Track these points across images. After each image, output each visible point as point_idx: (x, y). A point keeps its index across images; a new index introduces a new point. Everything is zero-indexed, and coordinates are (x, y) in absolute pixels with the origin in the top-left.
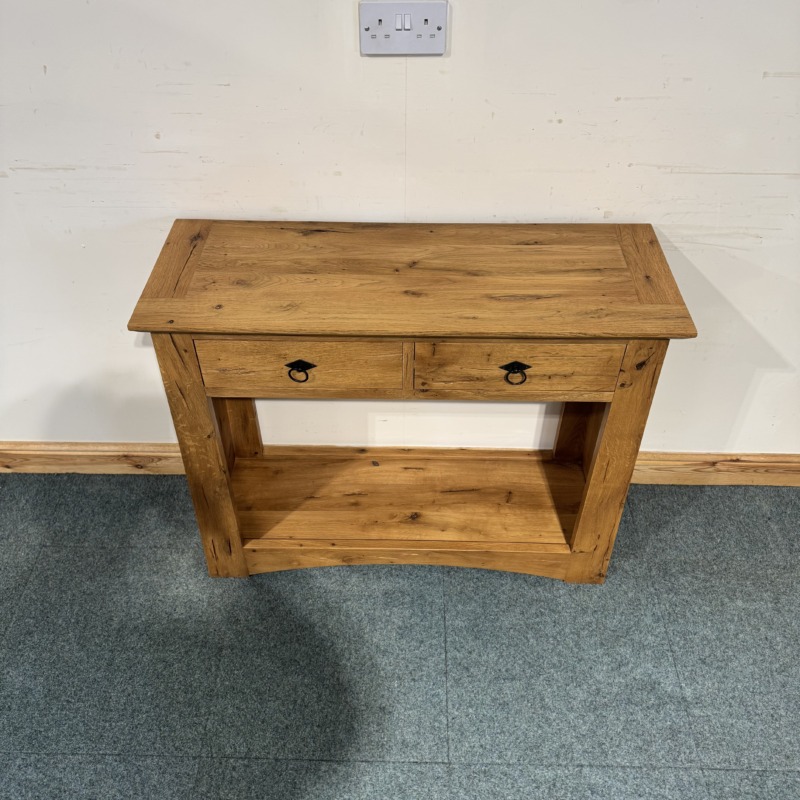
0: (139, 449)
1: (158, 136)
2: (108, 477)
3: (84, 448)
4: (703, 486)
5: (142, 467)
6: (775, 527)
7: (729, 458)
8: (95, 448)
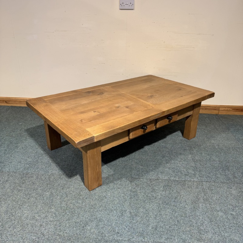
1: (82, 25)
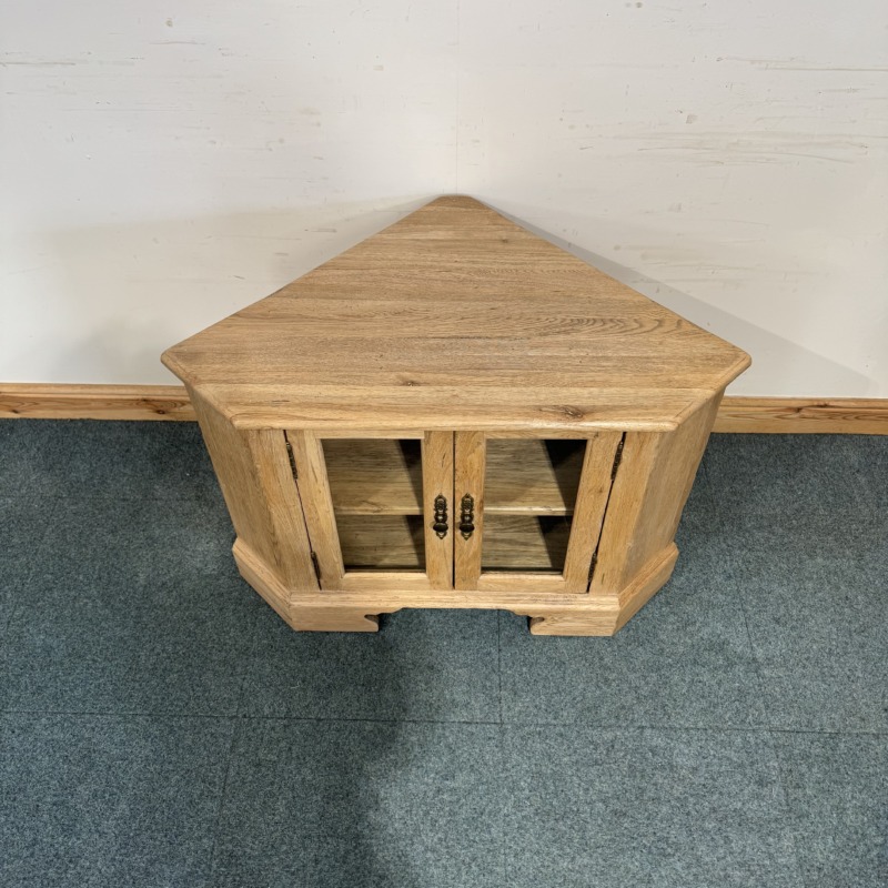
0: (160, 392)
1: (169, 24)
2: (128, 424)
3: (99, 391)
4: (785, 435)
5: (164, 413)
6: (862, 480)
7: (816, 403)
8: (111, 391)
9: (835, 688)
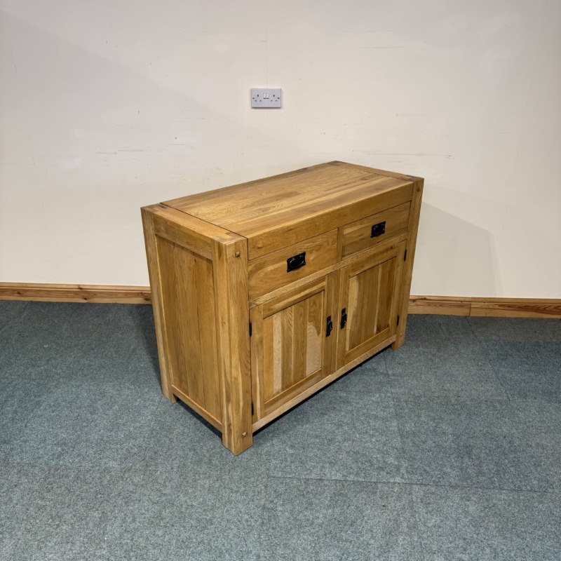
1: (176, 138)
7: (421, 298)
9: (422, 383)
